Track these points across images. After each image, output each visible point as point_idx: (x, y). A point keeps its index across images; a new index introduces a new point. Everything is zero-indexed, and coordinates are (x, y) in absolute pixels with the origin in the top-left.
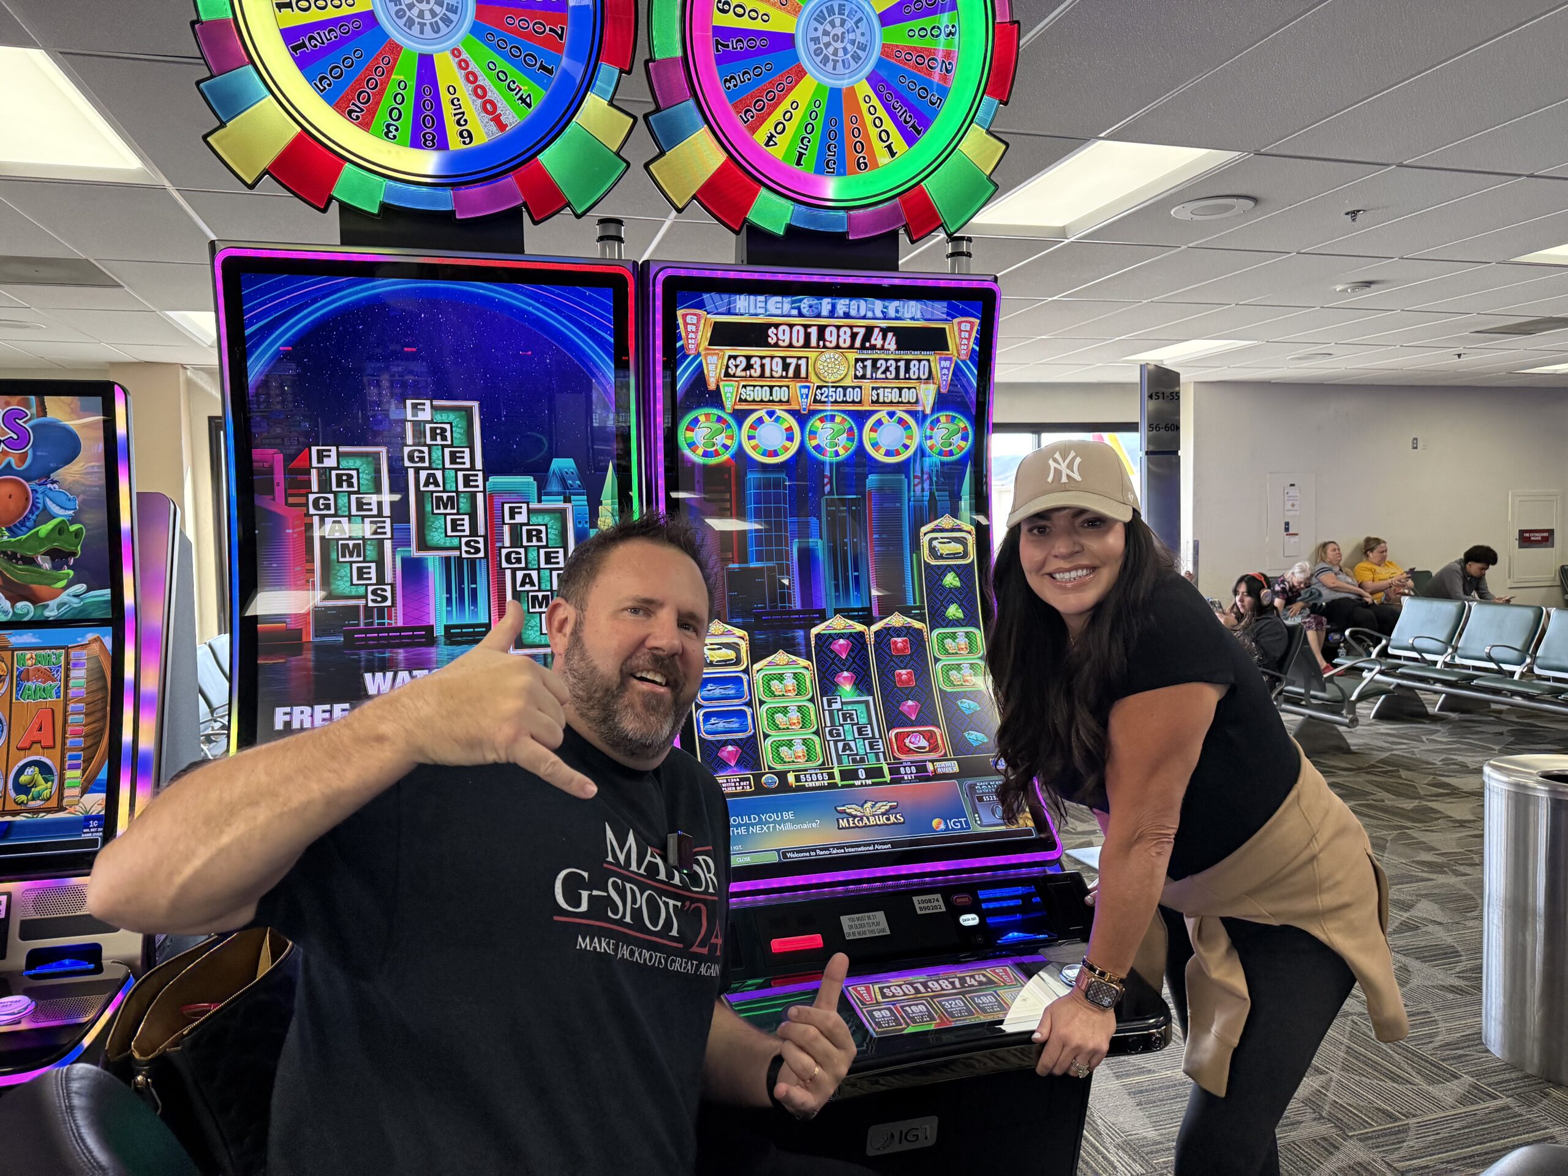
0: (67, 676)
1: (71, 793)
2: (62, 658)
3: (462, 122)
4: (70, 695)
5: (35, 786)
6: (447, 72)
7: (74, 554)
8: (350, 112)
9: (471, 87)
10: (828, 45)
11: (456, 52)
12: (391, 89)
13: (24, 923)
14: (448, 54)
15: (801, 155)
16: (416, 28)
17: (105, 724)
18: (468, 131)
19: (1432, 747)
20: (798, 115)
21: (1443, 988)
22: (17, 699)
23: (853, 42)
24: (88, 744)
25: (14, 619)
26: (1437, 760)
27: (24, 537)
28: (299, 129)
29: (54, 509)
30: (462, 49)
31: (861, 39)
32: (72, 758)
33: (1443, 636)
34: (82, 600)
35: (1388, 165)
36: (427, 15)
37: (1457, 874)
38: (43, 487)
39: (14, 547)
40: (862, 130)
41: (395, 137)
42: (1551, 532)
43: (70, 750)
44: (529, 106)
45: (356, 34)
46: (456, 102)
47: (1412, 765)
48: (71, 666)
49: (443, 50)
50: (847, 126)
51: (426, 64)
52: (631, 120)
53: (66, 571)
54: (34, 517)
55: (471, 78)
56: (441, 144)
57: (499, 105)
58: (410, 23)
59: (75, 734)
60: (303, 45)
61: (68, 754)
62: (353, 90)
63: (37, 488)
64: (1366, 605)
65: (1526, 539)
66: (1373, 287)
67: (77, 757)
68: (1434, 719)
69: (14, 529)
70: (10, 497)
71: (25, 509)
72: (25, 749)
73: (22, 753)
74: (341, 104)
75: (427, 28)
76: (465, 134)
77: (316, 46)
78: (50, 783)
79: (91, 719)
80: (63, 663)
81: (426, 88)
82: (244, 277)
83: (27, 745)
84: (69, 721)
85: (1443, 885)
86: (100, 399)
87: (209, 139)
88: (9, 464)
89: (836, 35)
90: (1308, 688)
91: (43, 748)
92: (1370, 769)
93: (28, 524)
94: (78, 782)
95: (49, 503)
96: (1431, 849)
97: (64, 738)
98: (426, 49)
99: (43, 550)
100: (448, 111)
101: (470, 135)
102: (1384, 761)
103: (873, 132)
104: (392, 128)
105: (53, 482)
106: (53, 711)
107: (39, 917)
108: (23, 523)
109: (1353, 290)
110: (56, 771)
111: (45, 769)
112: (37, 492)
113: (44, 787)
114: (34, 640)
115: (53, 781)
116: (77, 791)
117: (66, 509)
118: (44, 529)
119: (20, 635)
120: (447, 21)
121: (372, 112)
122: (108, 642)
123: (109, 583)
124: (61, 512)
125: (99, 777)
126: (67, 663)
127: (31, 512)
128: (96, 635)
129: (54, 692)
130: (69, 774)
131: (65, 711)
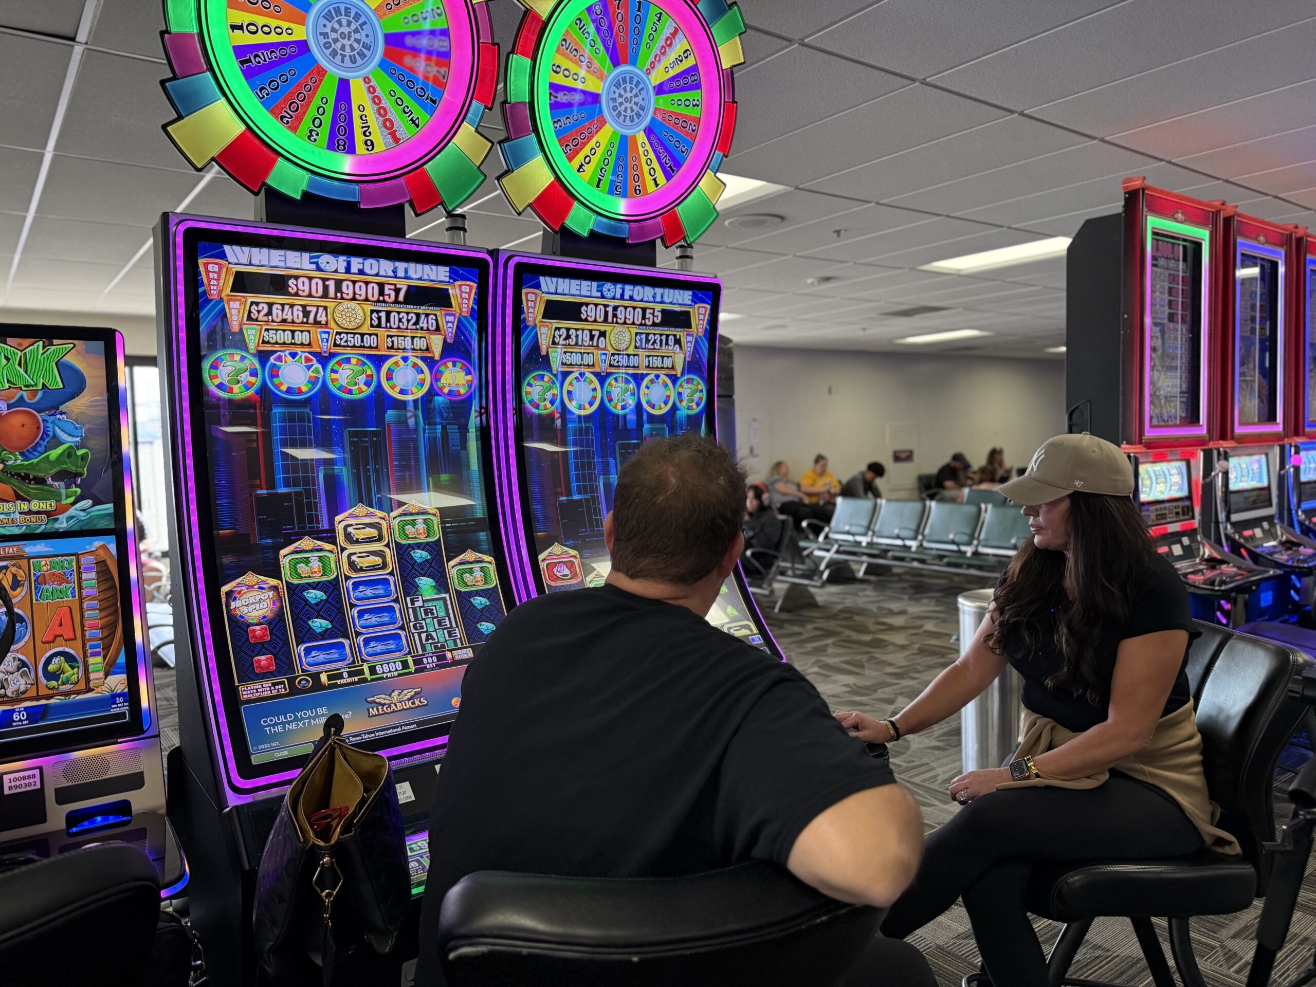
0: (80, 578)
1: (96, 675)
2: (74, 563)
3: (367, 134)
4: (84, 594)
5: (62, 672)
6: (359, 94)
7: (81, 475)
8: (282, 117)
9: (376, 107)
10: (621, 104)
11: (367, 80)
12: (316, 102)
13: (58, 791)
14: (361, 80)
15: (600, 180)
16: (339, 57)
17: (118, 617)
18: (371, 141)
19: (866, 599)
20: (600, 151)
21: (930, 748)
22: (37, 600)
23: (636, 104)
24: (105, 634)
25: (27, 532)
26: (873, 608)
27: (36, 460)
28: (243, 127)
29: (63, 436)
30: (371, 77)
31: (641, 102)
32: (92, 647)
33: (865, 523)
34: (88, 513)
35: (869, 202)
36: (348, 49)
37: (913, 678)
38: (52, 418)
39: (27, 469)
40: (639, 167)
41: (315, 140)
42: (911, 452)
43: (89, 640)
44: (417, 126)
45: (291, 57)
46: (364, 118)
47: (861, 612)
48: (82, 570)
49: (358, 77)
50: (630, 163)
51: (344, 87)
52: (490, 145)
53: (74, 489)
54: (45, 443)
55: (376, 100)
56: (351, 150)
57: (395, 123)
58: (334, 53)
59: (92, 627)
60: (249, 61)
61: (88, 644)
62: (285, 100)
63: (47, 418)
64: (804, 505)
65: (897, 458)
66: (831, 281)
67: (97, 646)
68: (862, 581)
69: (27, 453)
70: (23, 425)
71: (37, 436)
72: (50, 642)
73: (47, 645)
74: (275, 111)
75: (347, 59)
76: (369, 143)
77: (259, 62)
78: (76, 670)
79: (104, 613)
80: (75, 568)
81: (343, 105)
82: (200, 244)
83: (51, 639)
84: (86, 616)
85: (907, 687)
86: (102, 343)
87: (169, 128)
88: (22, 397)
89: (626, 98)
90: (793, 562)
91: (65, 640)
92: (835, 617)
93: (39, 449)
94: (101, 667)
95: (58, 431)
96: (891, 665)
97: (83, 631)
98: (345, 75)
99: (53, 472)
100: (357, 123)
101: (372, 144)
102: (842, 611)
103: (646, 169)
104: (314, 133)
105: (62, 413)
106: (70, 609)
107: (70, 784)
108: (35, 449)
109: (819, 282)
110: (79, 657)
111: (69, 658)
112: (47, 421)
113: (70, 673)
114: (47, 549)
115: (78, 668)
116: (101, 674)
117: (73, 436)
118: (54, 454)
119: (34, 545)
120: (362, 55)
121: (299, 119)
122: (113, 548)
123: (112, 499)
124: (69, 439)
125: (118, 661)
126: (79, 567)
127: (42, 439)
128: (101, 543)
129: (69, 592)
130: (92, 660)
131: (81, 608)
